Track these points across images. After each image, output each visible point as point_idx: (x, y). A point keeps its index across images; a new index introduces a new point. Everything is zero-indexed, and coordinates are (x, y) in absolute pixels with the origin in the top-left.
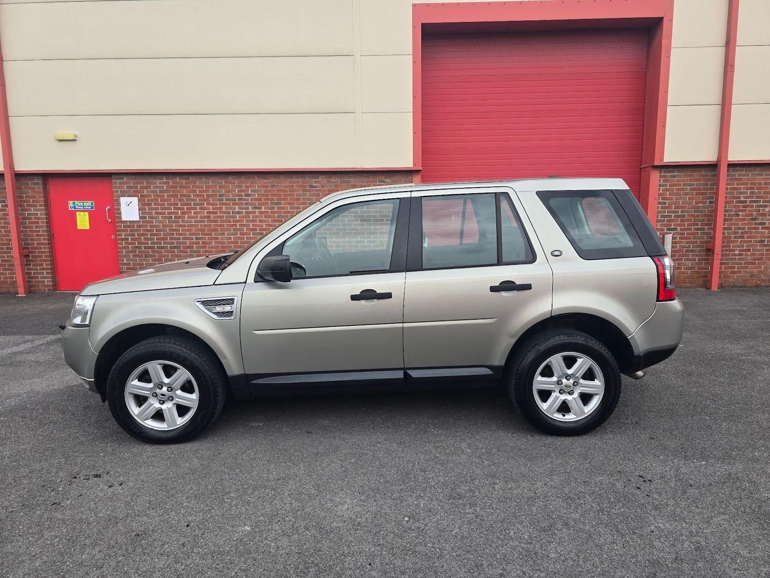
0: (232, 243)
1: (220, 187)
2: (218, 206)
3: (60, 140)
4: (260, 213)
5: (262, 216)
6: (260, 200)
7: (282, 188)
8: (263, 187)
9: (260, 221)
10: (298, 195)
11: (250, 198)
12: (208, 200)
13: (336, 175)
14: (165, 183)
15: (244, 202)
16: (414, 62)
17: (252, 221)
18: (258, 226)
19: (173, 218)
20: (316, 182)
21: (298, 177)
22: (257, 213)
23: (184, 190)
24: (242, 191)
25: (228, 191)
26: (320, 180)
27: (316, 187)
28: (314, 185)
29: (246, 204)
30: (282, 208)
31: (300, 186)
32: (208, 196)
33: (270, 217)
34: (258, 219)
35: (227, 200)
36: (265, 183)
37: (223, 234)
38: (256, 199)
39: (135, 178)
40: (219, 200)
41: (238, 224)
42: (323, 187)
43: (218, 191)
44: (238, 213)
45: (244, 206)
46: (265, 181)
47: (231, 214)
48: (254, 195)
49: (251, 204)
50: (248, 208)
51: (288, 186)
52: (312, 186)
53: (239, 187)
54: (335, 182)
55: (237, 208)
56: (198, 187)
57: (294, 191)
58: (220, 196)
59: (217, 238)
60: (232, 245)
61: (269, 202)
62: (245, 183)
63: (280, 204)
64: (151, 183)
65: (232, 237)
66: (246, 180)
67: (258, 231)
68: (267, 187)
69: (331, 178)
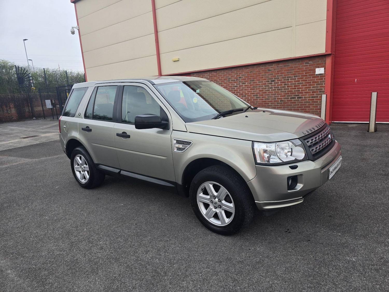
1: (229, 75)
2: (228, 84)
3: (174, 61)
7: (255, 73)
10: (262, 75)
11: (241, 79)
12: (224, 81)
14: (208, 75)
15: (238, 81)
17: (242, 90)
18: (244, 92)
20: (271, 68)
21: (263, 66)
22: (244, 86)
23: (215, 78)
24: (238, 76)
25: (232, 77)
26: (273, 66)
27: (271, 70)
28: (270, 69)
29: (239, 82)
30: (255, 83)
31: (263, 71)
32: (224, 79)
33: (249, 87)
35: (231, 81)
38: (244, 79)
39: (198, 74)
40: (229, 81)
41: (236, 92)
42: (275, 70)
43: (228, 77)
44: (236, 86)
46: (248, 70)
47: (233, 87)
48: (243, 77)
49: (241, 82)
50: (240, 84)
51: (258, 71)
52: (269, 70)
53: (236, 74)
54: (281, 67)
56: (220, 76)
57: (260, 73)
58: (229, 79)
61: (249, 80)
62: (239, 72)
64: (204, 76)
66: (239, 70)
67: (244, 95)
68: (248, 73)
69: (279, 65)
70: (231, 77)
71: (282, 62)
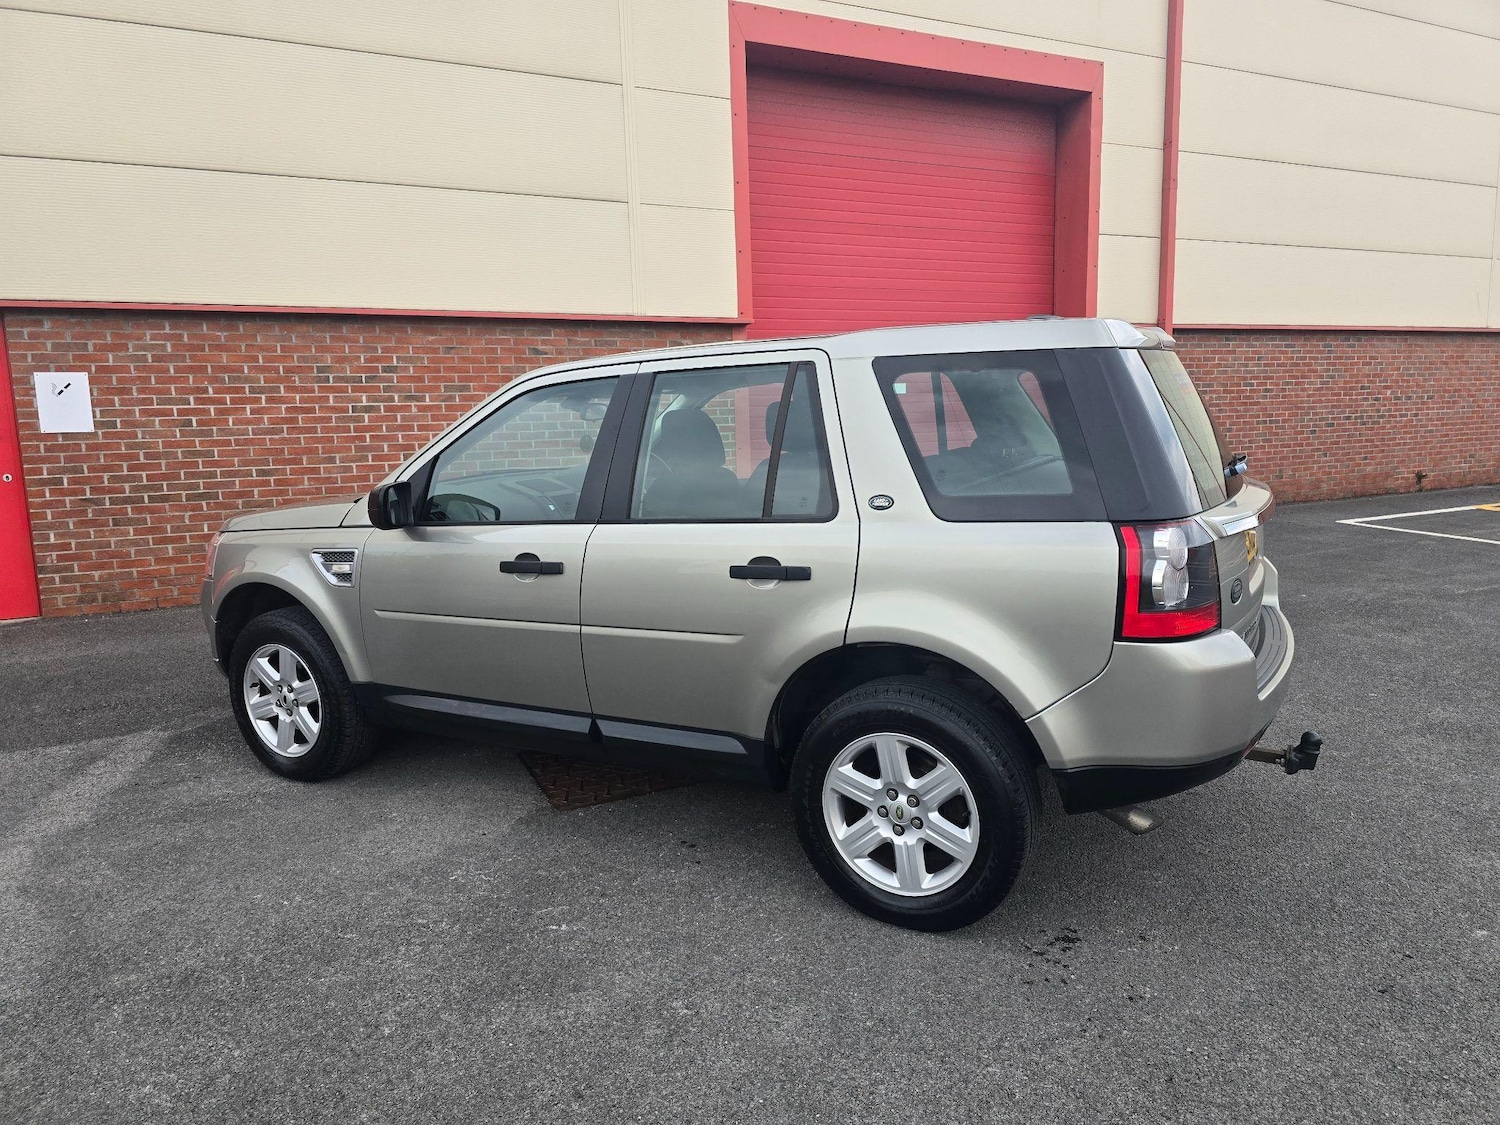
0: (354, 479)
1: (322, 349)
2: (317, 394)
4: (420, 409)
5: (424, 418)
6: (421, 379)
7: (470, 354)
8: (426, 351)
9: (421, 427)
10: (506, 369)
11: (395, 375)
12: (287, 379)
13: (585, 329)
14: (167, 337)
15: (381, 385)
16: (734, 115)
17: (401, 428)
19: (194, 424)
20: (544, 342)
21: (505, 331)
22: (414, 410)
23: (224, 355)
24: (378, 360)
25: (342, 360)
26: (552, 337)
27: (546, 354)
28: (540, 347)
29: (386, 389)
30: (471, 398)
31: (510, 350)
32: (287, 370)
33: (444, 418)
34: (415, 424)
35: (337, 379)
36: (429, 342)
37: (332, 460)
38: (411, 379)
39: (78, 324)
40: (319, 380)
41: (368, 435)
42: (561, 353)
43: (316, 359)
44: (367, 409)
45: (382, 393)
46: (431, 338)
47: (350, 413)
48: (406, 369)
49: (398, 390)
50: (392, 399)
51: (483, 350)
52: (536, 351)
53: (367, 349)
54: (584, 343)
55: (364, 398)
56: (262, 349)
57: (496, 360)
58: (320, 370)
59: (316, 471)
60: (355, 485)
61: (442, 385)
62: (383, 341)
63: (467, 388)
64: (129, 337)
65: (354, 465)
66: (384, 334)
68: (436, 351)
69: (575, 334)
70: (337, 362)
71: (588, 327)
